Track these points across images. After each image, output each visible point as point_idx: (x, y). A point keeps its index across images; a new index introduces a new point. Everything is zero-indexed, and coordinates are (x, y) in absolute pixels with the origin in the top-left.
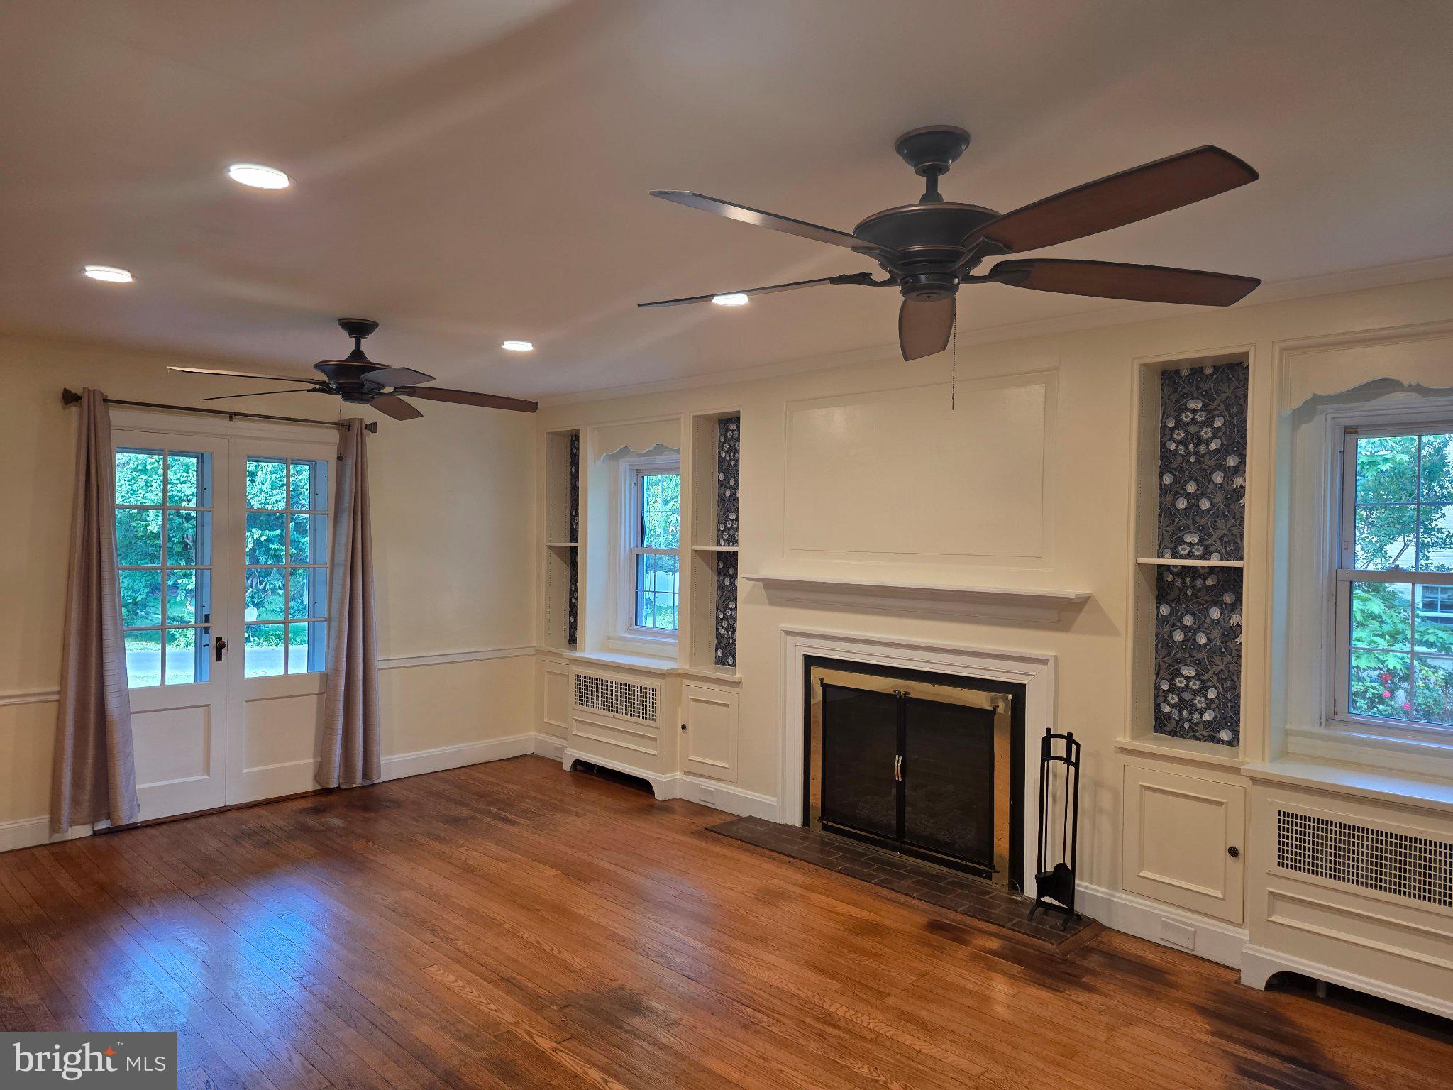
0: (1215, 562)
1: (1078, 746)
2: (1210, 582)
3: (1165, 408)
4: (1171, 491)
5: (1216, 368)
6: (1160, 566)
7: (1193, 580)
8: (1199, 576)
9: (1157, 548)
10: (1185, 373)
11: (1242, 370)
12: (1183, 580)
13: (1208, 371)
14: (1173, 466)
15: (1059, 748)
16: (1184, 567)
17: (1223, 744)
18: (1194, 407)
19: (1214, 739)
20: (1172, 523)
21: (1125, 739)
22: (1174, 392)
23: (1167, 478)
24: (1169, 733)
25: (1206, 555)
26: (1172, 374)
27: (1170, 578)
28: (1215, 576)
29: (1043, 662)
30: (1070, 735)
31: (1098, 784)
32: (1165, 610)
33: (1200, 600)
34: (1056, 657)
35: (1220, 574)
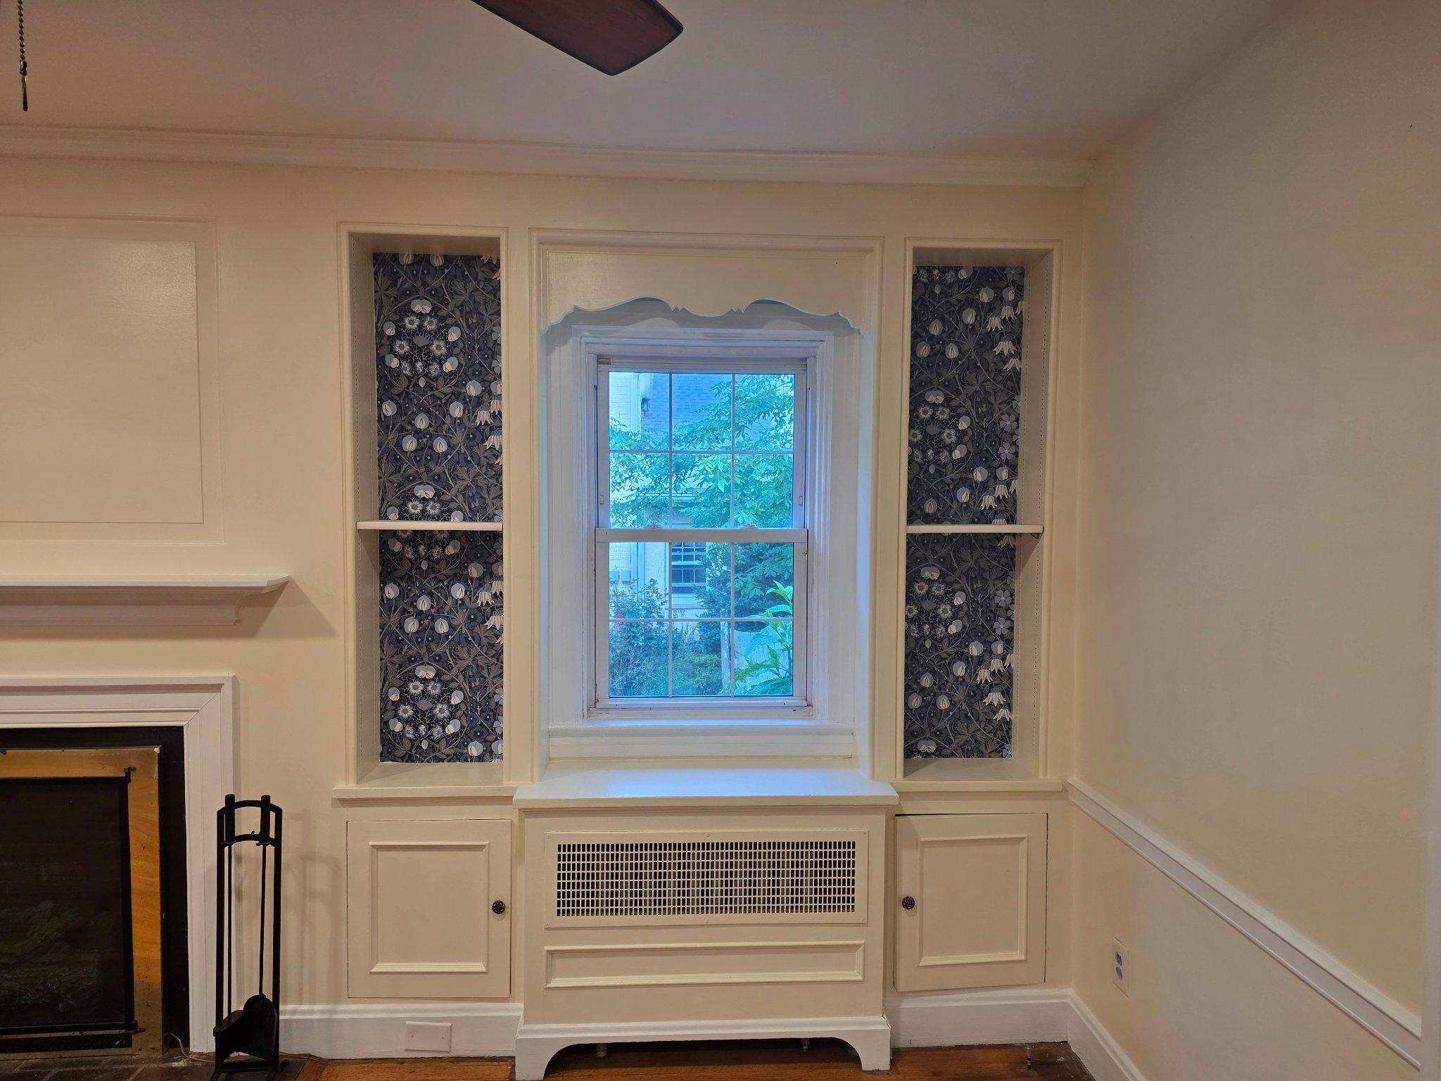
0: (456, 524)
1: (278, 812)
2: (450, 550)
3: (381, 307)
4: (394, 426)
5: (446, 258)
6: (382, 532)
7: (429, 548)
8: (437, 542)
9: (379, 506)
10: (407, 260)
11: (480, 268)
12: (416, 548)
13: (438, 262)
14: (397, 390)
15: (248, 821)
16: (415, 532)
17: (471, 761)
18: (421, 309)
19: (461, 757)
20: (398, 470)
21: (348, 786)
22: (391, 286)
23: (388, 407)
24: (402, 759)
25: (444, 516)
26: (388, 258)
27: (397, 547)
28: (456, 542)
29: (216, 688)
30: (266, 799)
31: (308, 858)
32: (391, 592)
33: (438, 575)
34: (235, 679)
35: (464, 540)
